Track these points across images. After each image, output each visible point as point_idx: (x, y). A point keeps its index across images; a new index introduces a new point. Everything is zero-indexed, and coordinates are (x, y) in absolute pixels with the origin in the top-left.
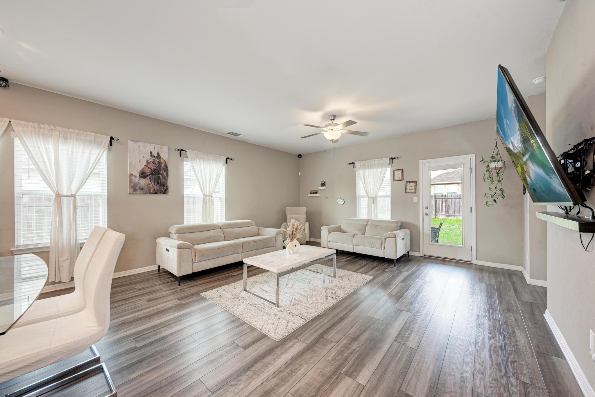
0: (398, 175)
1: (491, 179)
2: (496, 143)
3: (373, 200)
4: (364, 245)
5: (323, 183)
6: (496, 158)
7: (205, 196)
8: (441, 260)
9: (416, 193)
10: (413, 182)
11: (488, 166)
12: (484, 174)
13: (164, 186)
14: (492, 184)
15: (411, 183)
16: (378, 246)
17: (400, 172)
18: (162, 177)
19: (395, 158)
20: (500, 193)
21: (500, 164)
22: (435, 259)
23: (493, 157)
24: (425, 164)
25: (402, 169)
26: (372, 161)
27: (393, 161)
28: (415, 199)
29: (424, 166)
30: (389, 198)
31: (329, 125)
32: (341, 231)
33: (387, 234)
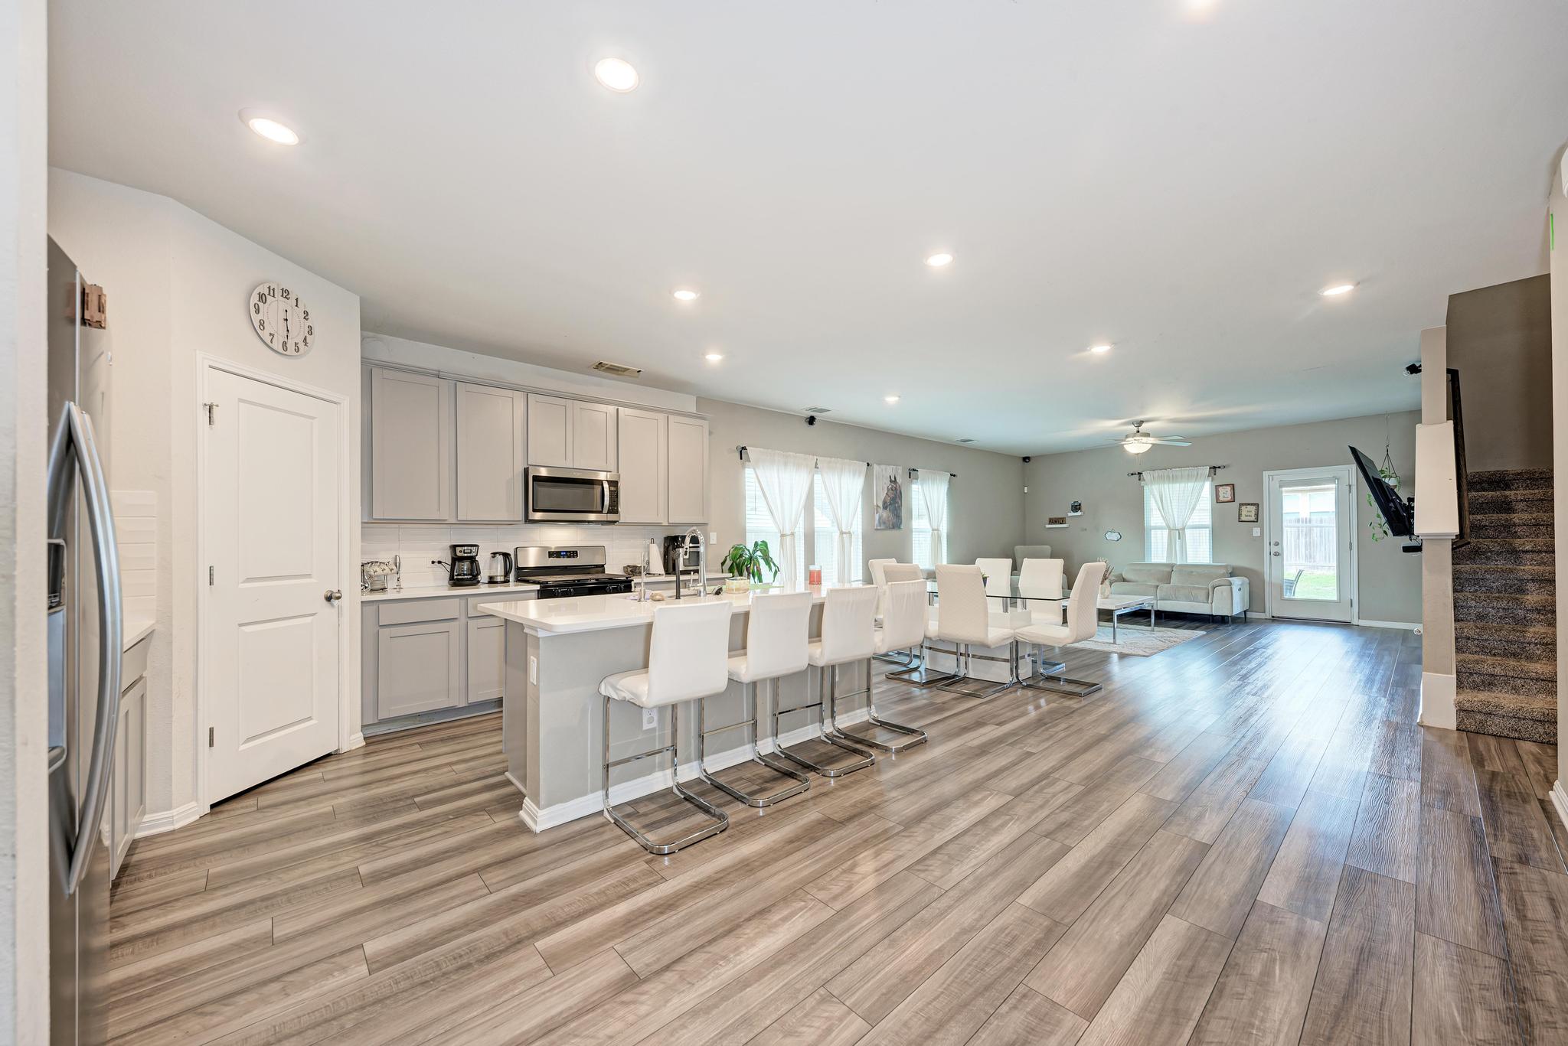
0: (1225, 493)
3: (1177, 533)
4: (1176, 598)
5: (1077, 506)
6: (1387, 473)
7: (933, 530)
9: (1257, 522)
10: (1252, 504)
13: (899, 519)
15: (1248, 506)
16: (1202, 595)
17: (1229, 488)
18: (898, 506)
19: (1219, 467)
23: (1382, 471)
24: (1273, 478)
25: (1231, 485)
26: (1177, 472)
27: (1215, 472)
28: (1256, 532)
29: (1273, 480)
30: (1208, 530)
31: (1134, 435)
32: (1124, 580)
33: (1216, 581)
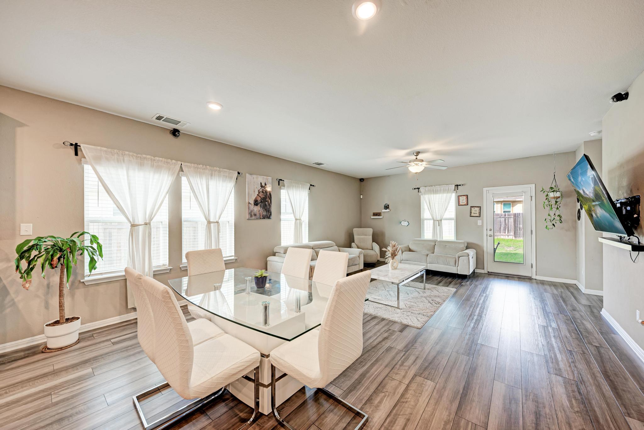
0: (463, 200)
1: (550, 206)
2: (554, 176)
3: (438, 222)
4: (438, 263)
5: (387, 206)
6: (555, 189)
7: (296, 219)
8: (504, 276)
9: (480, 217)
10: (477, 207)
11: (547, 195)
12: (544, 202)
13: (269, 212)
14: (551, 210)
15: (475, 208)
16: (453, 263)
17: (465, 197)
18: (268, 203)
19: (460, 185)
20: (558, 218)
21: (558, 194)
22: (499, 275)
23: (551, 188)
24: (489, 192)
25: (467, 195)
26: (438, 187)
27: (458, 188)
28: (479, 222)
29: (488, 193)
30: (453, 221)
31: (414, 161)
32: (410, 250)
33: (460, 253)
